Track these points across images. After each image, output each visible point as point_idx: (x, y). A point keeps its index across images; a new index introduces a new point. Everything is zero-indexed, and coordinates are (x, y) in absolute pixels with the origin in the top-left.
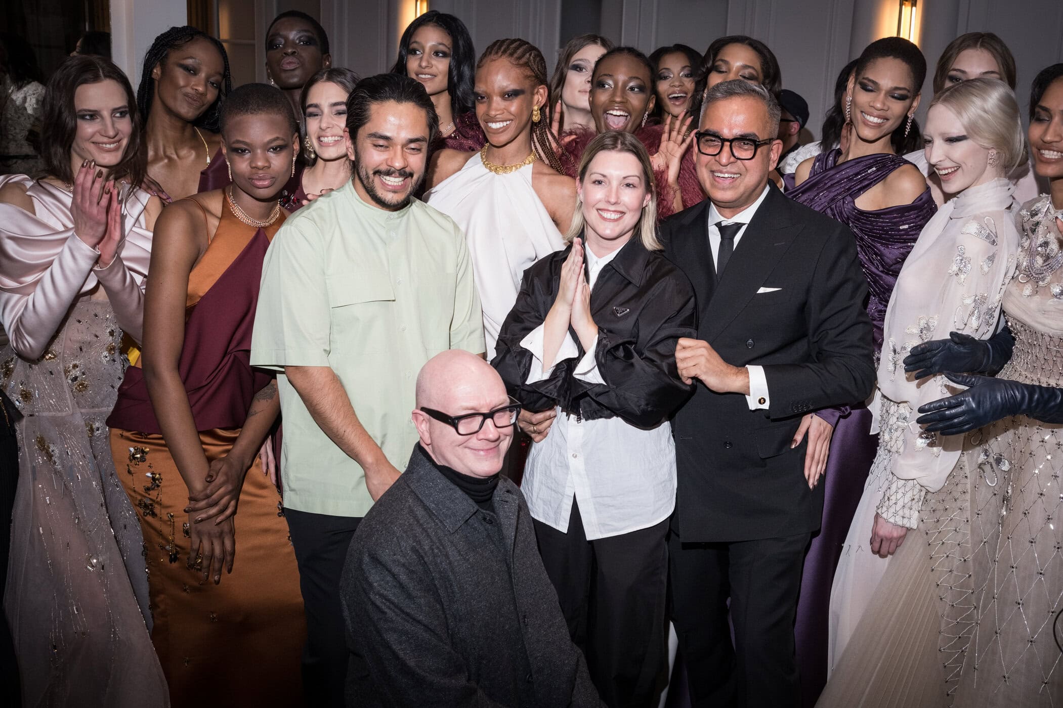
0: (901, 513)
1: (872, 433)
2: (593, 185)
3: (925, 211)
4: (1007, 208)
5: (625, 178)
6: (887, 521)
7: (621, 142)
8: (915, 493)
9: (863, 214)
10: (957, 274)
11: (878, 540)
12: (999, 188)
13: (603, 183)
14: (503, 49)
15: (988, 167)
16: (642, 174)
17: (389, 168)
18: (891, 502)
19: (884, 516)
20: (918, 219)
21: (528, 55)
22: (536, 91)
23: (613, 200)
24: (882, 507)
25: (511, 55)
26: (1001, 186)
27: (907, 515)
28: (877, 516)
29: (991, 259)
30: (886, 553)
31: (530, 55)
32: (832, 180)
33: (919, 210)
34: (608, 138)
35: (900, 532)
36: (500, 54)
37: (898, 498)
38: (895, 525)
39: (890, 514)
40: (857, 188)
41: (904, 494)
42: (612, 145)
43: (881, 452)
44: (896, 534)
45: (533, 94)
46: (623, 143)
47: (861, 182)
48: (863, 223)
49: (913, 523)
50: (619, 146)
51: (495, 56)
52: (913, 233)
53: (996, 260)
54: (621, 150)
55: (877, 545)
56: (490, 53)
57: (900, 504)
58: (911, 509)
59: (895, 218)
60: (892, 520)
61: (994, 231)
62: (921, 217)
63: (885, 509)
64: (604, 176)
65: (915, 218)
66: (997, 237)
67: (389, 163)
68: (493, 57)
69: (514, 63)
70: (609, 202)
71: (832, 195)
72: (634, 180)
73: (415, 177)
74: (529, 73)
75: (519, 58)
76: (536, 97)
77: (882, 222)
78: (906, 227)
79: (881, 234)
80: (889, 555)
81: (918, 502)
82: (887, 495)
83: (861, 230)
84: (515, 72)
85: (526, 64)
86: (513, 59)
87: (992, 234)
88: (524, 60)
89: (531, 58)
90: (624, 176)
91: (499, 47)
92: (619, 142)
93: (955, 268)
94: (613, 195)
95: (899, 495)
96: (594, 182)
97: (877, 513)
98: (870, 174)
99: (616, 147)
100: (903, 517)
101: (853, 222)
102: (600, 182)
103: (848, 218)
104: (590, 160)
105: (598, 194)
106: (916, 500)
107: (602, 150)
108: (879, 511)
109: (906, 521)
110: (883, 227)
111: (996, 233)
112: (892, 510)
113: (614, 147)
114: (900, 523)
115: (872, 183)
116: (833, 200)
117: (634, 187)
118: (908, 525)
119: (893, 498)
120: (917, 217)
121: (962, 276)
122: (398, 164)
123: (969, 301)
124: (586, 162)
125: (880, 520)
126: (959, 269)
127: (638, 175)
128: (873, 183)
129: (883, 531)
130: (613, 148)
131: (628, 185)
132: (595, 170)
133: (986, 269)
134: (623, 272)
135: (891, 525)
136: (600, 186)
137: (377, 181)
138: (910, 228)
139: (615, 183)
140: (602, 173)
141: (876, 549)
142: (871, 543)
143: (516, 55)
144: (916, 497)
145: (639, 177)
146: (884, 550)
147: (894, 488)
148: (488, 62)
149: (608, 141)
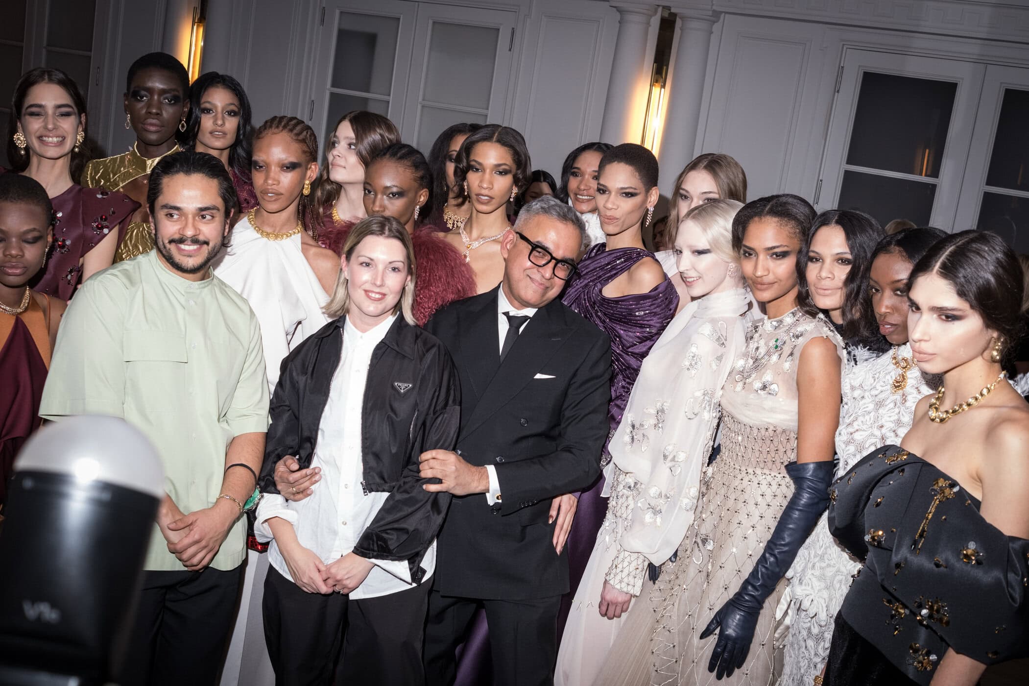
0: (626, 580)
1: (602, 495)
2: (360, 266)
3: (659, 300)
4: (741, 315)
5: (390, 263)
6: (614, 588)
7: (389, 229)
8: (639, 563)
9: (606, 302)
10: (688, 369)
11: (605, 604)
12: (737, 296)
13: (371, 266)
14: (283, 124)
15: (728, 278)
16: (406, 260)
17: (182, 236)
18: (618, 570)
19: (612, 582)
20: (653, 307)
21: (305, 133)
22: (309, 166)
23: (378, 283)
24: (610, 574)
25: (291, 130)
26: (738, 295)
27: (632, 583)
28: (606, 582)
29: (719, 358)
30: (612, 616)
31: (307, 133)
32: (588, 268)
33: (653, 299)
34: (375, 224)
35: (627, 598)
36: (281, 128)
37: (624, 566)
38: (621, 591)
39: (617, 581)
40: (607, 275)
41: (630, 564)
42: (379, 231)
43: (609, 515)
44: (621, 598)
45: (307, 169)
46: (390, 230)
47: (610, 271)
48: (606, 308)
49: (637, 591)
50: (387, 232)
51: (276, 130)
52: (648, 319)
53: (723, 360)
54: (389, 237)
55: (604, 608)
56: (271, 127)
57: (626, 572)
58: (635, 577)
59: (632, 305)
60: (618, 587)
61: (724, 335)
62: (656, 306)
63: (612, 575)
64: (371, 259)
65: (650, 306)
66: (726, 340)
67: (181, 233)
68: (274, 130)
69: (294, 138)
70: (375, 284)
71: (586, 281)
72: (400, 265)
73: (211, 244)
74: (306, 149)
75: (298, 135)
76: (309, 172)
77: (621, 308)
78: (642, 313)
79: (621, 319)
80: (615, 618)
81: (642, 571)
82: (615, 563)
83: (605, 314)
84: (296, 147)
85: (303, 141)
86: (292, 135)
87: (722, 337)
88: (301, 137)
89: (308, 136)
90: (390, 261)
91: (277, 122)
92: (387, 228)
93: (687, 363)
94: (379, 279)
95: (626, 564)
96: (361, 264)
97: (606, 580)
98: (617, 265)
99: (384, 233)
100: (628, 584)
101: (598, 307)
102: (368, 265)
103: (594, 303)
104: (358, 243)
105: (365, 276)
106: (640, 569)
107: (370, 234)
108: (608, 578)
109: (630, 587)
110: (622, 312)
111: (726, 336)
112: (618, 577)
113: (381, 232)
114: (625, 590)
115: (617, 273)
116: (586, 285)
117: (399, 271)
118: (632, 592)
119: (620, 566)
120: (652, 305)
121: (693, 372)
122: (189, 233)
123: (699, 394)
124: (352, 244)
125: (607, 585)
126: (691, 364)
127: (402, 260)
128: (620, 273)
129: (609, 597)
130: (381, 234)
131: (394, 269)
132: (363, 253)
133: (714, 367)
134: (396, 348)
135: (617, 591)
136: (366, 268)
137: (172, 248)
138: (645, 314)
139: (381, 267)
140: (369, 256)
141: (604, 612)
142: (600, 607)
143: (295, 131)
144: (640, 567)
145: (403, 262)
146: (611, 612)
147: (621, 556)
148: (269, 135)
149: (375, 227)
